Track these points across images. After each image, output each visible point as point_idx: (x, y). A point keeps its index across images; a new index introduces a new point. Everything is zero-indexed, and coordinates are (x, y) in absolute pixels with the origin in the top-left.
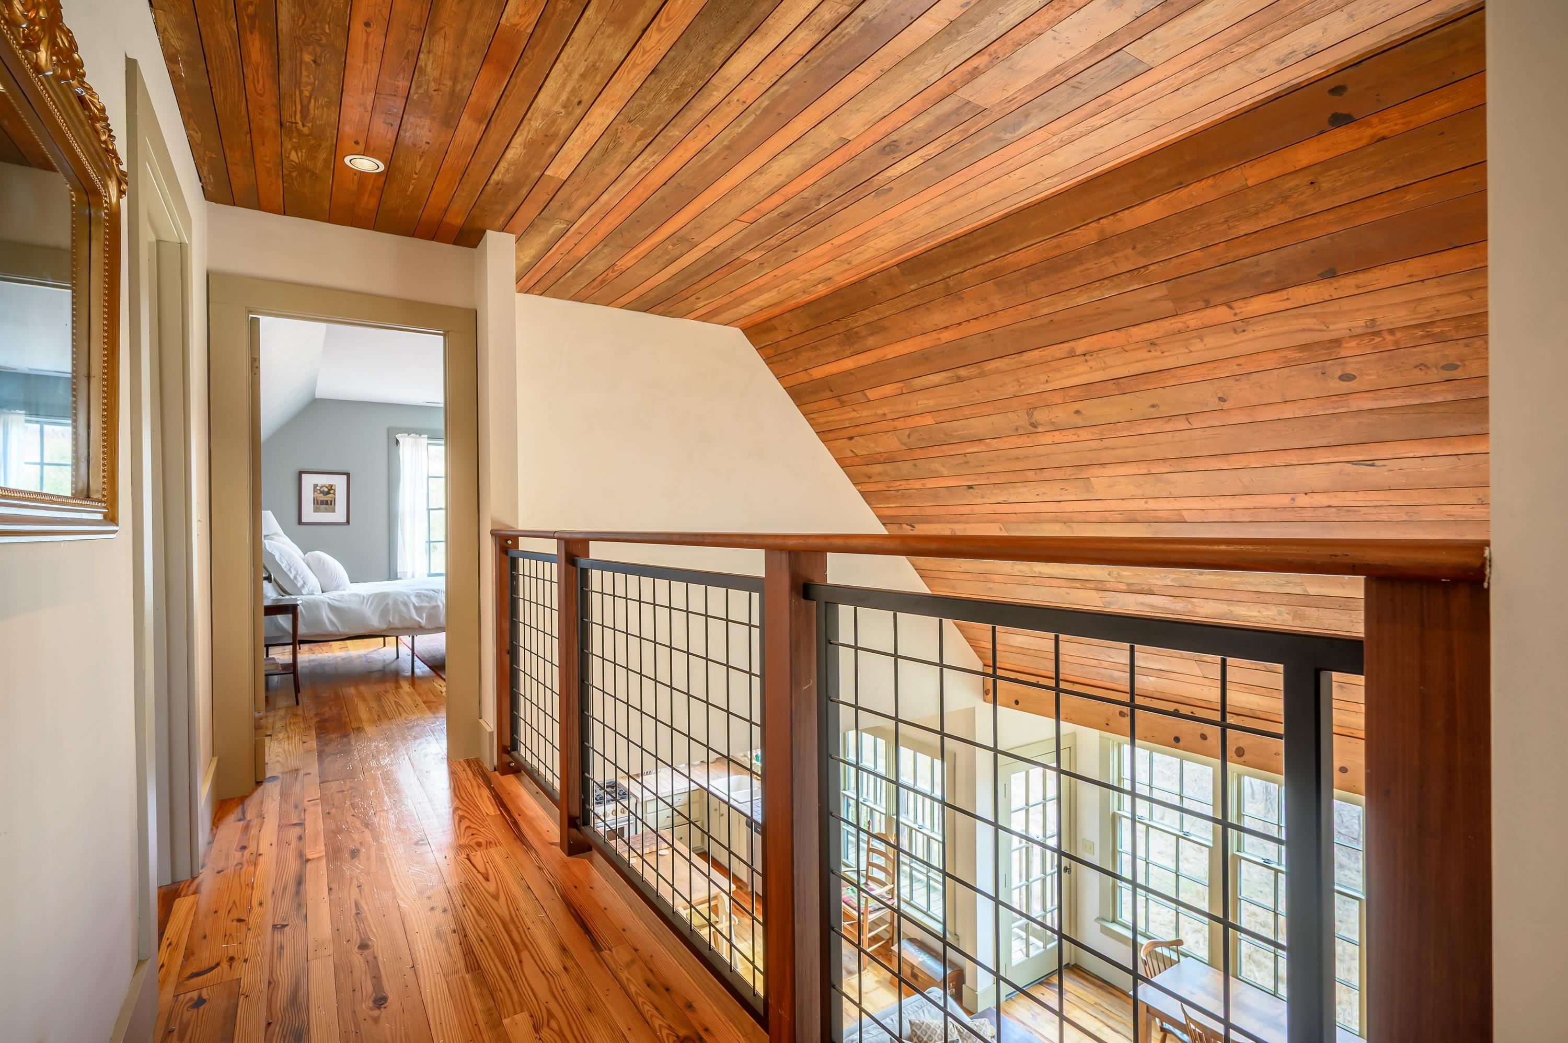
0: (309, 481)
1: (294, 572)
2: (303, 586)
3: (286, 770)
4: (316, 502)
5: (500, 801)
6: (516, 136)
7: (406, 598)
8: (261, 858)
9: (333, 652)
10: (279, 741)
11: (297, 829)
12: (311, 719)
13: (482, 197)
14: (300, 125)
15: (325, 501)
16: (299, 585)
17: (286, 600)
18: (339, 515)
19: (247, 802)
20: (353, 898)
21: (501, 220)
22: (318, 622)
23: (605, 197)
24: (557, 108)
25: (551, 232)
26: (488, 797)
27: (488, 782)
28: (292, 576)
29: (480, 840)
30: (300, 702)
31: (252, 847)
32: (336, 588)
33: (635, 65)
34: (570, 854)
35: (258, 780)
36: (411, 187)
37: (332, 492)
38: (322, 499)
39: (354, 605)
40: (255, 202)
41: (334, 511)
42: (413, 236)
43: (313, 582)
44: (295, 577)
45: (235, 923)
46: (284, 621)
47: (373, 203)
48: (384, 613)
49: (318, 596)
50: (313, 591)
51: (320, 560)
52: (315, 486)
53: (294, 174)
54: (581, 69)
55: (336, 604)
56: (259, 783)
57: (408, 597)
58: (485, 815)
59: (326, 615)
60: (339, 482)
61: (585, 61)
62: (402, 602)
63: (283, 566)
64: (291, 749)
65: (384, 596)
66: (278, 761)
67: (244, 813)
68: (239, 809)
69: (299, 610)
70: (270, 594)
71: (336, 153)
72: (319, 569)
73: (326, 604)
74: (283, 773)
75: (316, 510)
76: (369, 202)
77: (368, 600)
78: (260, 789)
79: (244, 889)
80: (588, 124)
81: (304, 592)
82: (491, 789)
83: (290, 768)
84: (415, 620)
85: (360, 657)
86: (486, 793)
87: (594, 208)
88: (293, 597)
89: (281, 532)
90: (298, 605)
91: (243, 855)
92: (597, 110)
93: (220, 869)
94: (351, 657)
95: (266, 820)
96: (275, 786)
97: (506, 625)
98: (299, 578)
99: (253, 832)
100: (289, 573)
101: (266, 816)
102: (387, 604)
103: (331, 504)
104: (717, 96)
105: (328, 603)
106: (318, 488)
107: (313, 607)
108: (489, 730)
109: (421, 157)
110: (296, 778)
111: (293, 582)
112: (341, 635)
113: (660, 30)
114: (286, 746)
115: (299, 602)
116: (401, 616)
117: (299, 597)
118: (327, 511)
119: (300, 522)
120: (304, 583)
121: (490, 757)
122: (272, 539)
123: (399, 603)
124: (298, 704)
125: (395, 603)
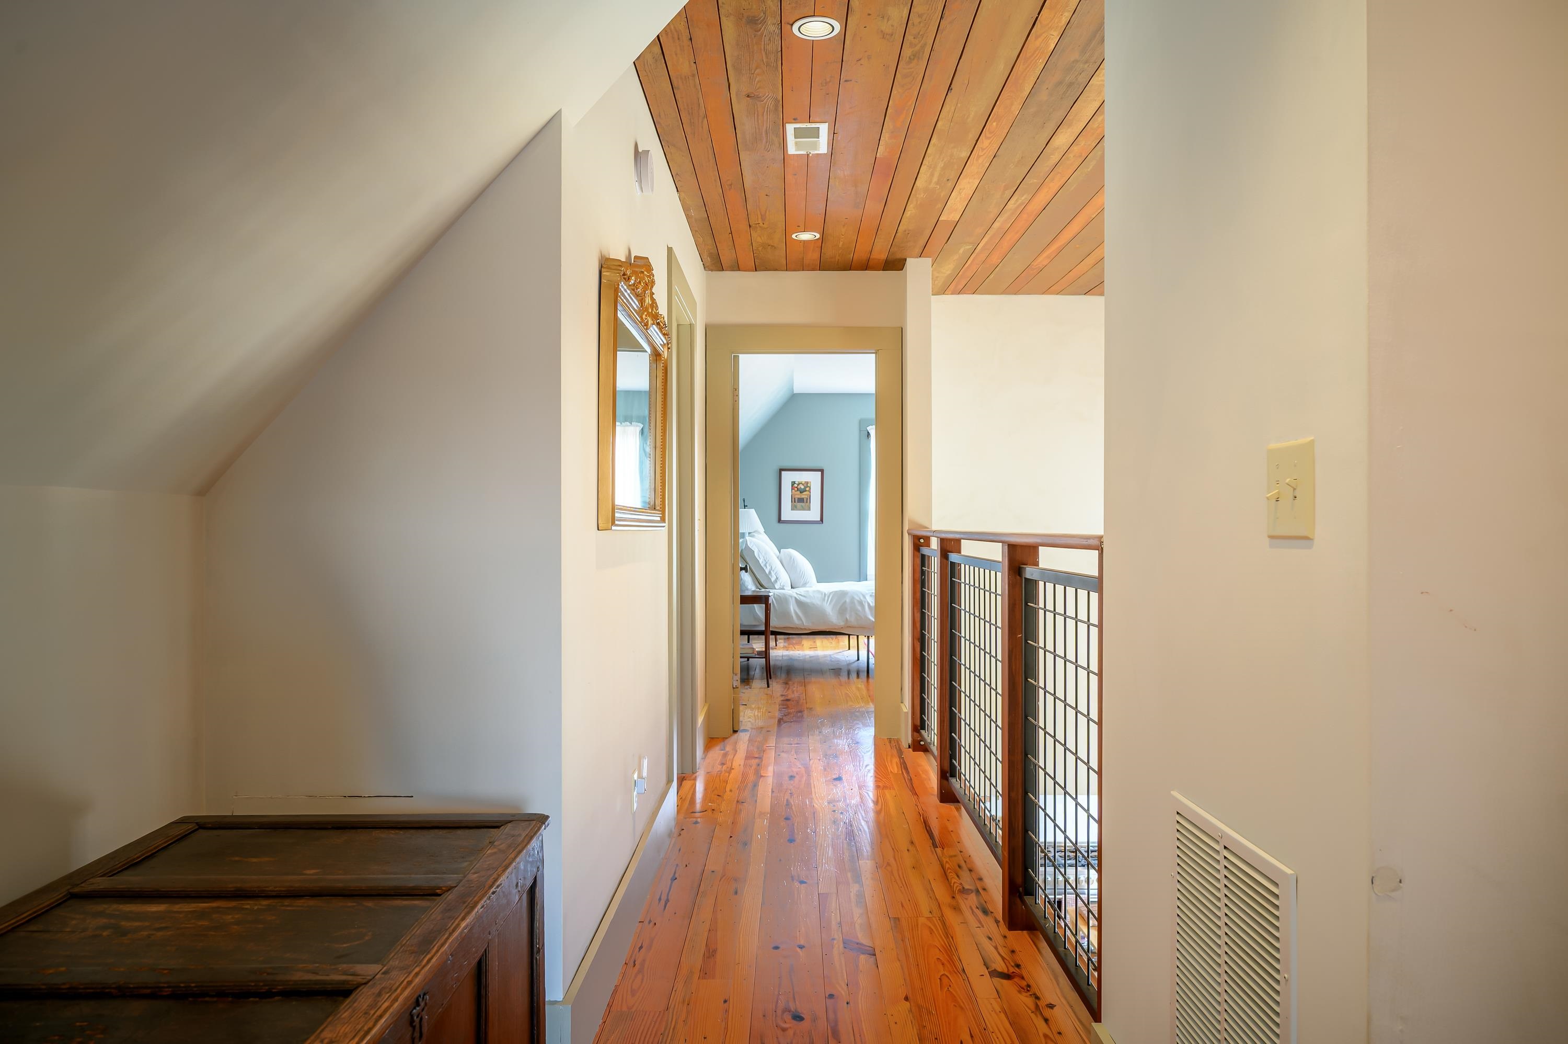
0: (788, 477)
1: (769, 567)
2: (776, 581)
3: (754, 727)
4: (794, 500)
5: (904, 766)
6: (908, 204)
7: (862, 598)
8: (733, 771)
9: (803, 650)
10: (752, 709)
11: (757, 760)
12: (777, 698)
13: (895, 240)
14: (761, 224)
15: (801, 499)
16: (773, 580)
17: (763, 592)
18: (813, 514)
19: (727, 741)
20: (786, 797)
21: (918, 250)
22: (786, 614)
23: (996, 225)
24: (932, 185)
25: (961, 251)
26: (897, 763)
27: (900, 752)
28: (767, 572)
29: (880, 785)
30: (770, 686)
31: (729, 764)
32: (804, 585)
33: (979, 157)
34: (941, 801)
35: (735, 729)
36: (841, 243)
37: (807, 489)
38: (799, 497)
39: (817, 602)
40: (736, 267)
41: (809, 509)
42: (850, 270)
43: (784, 578)
44: (770, 572)
45: (716, 796)
46: (759, 609)
47: (817, 255)
48: (842, 610)
49: (788, 591)
50: (784, 586)
51: (792, 559)
52: (793, 483)
53: (760, 249)
54: (941, 165)
55: (802, 599)
56: (735, 732)
57: (864, 597)
58: (889, 771)
59: (793, 608)
60: (813, 479)
61: (942, 161)
62: (858, 601)
63: (760, 562)
64: (759, 715)
65: (843, 594)
66: (750, 721)
67: (724, 747)
68: (723, 743)
69: (770, 601)
70: (750, 587)
71: (786, 233)
72: (790, 566)
73: (794, 599)
74: (752, 729)
75: (794, 508)
76: (813, 256)
77: (829, 597)
78: (736, 735)
79: (722, 783)
80: (960, 189)
81: (777, 586)
82: (900, 757)
83: (757, 726)
84: (870, 619)
85: (825, 656)
86: (896, 760)
87: (990, 233)
88: (767, 590)
89: (762, 530)
90: (769, 596)
91: (722, 767)
92: (963, 182)
93: (709, 771)
94: (818, 656)
95: (738, 752)
96: (746, 735)
97: (918, 616)
98: (773, 574)
99: (730, 757)
100: (765, 568)
101: (738, 750)
102: (846, 601)
103: (807, 502)
104: (1055, 158)
105: (796, 598)
106: (796, 485)
107: (783, 600)
108: (905, 710)
109: (844, 226)
110: (760, 733)
111: (768, 577)
112: (805, 629)
113: (988, 138)
114: (756, 713)
115: (770, 594)
116: (856, 614)
117: (771, 591)
118: (803, 509)
119: (780, 520)
120: (777, 578)
121: (906, 736)
122: (753, 536)
123: (856, 602)
124: (768, 687)
125: (853, 598)
